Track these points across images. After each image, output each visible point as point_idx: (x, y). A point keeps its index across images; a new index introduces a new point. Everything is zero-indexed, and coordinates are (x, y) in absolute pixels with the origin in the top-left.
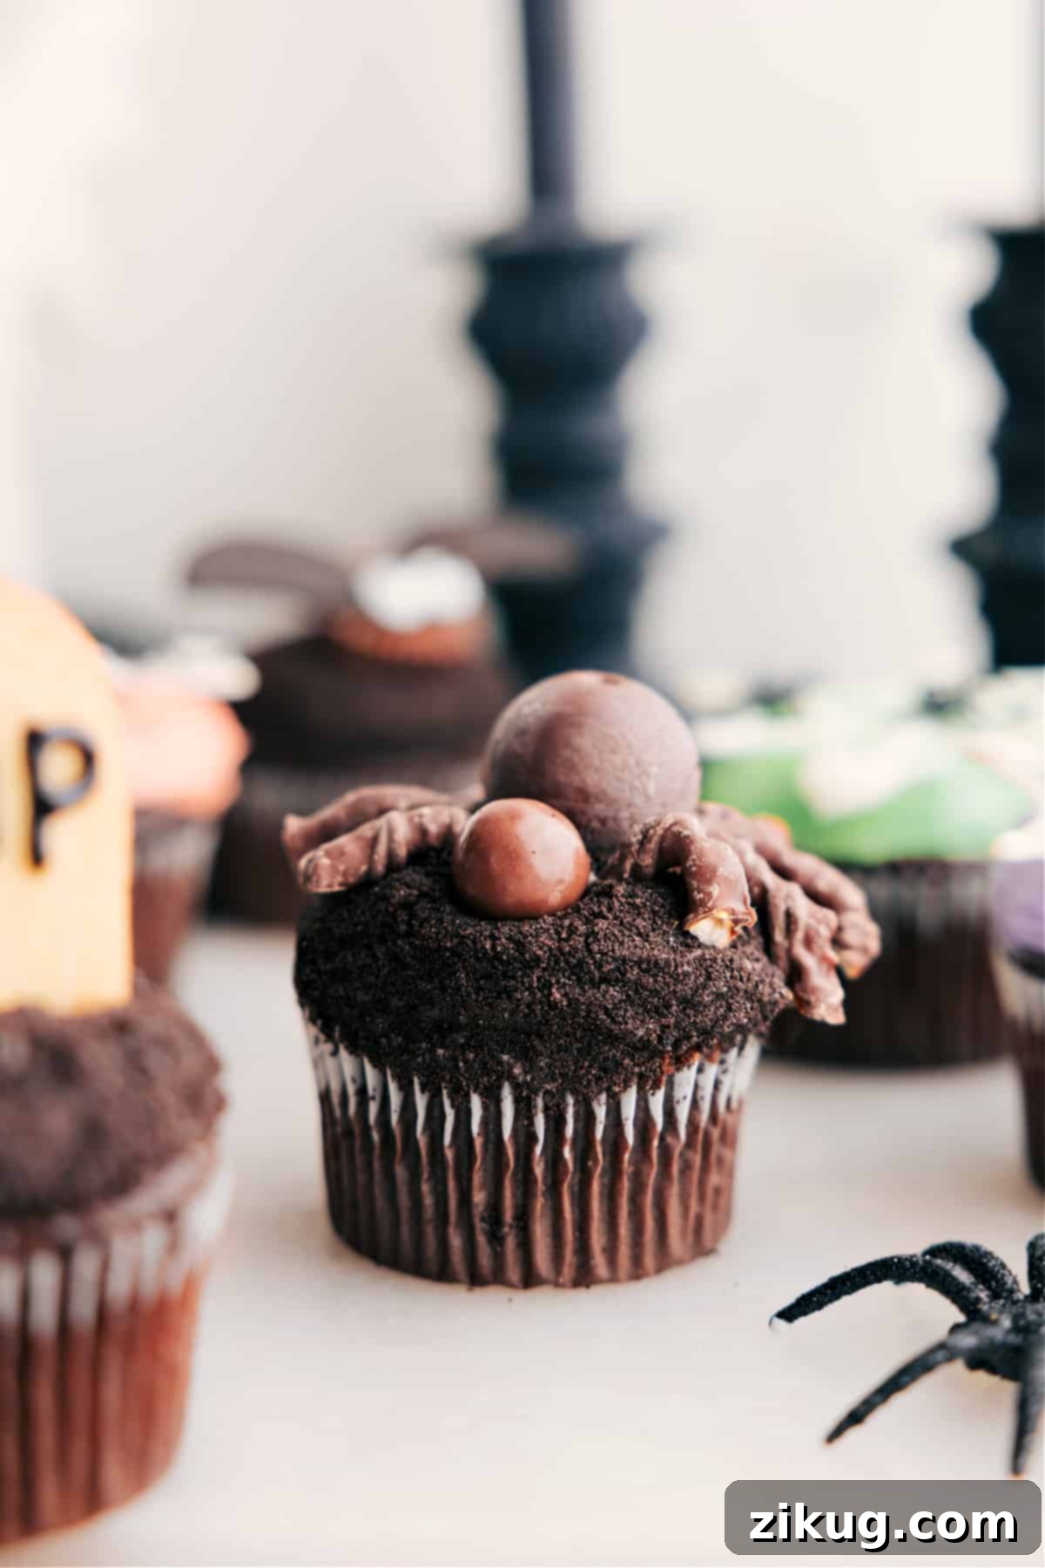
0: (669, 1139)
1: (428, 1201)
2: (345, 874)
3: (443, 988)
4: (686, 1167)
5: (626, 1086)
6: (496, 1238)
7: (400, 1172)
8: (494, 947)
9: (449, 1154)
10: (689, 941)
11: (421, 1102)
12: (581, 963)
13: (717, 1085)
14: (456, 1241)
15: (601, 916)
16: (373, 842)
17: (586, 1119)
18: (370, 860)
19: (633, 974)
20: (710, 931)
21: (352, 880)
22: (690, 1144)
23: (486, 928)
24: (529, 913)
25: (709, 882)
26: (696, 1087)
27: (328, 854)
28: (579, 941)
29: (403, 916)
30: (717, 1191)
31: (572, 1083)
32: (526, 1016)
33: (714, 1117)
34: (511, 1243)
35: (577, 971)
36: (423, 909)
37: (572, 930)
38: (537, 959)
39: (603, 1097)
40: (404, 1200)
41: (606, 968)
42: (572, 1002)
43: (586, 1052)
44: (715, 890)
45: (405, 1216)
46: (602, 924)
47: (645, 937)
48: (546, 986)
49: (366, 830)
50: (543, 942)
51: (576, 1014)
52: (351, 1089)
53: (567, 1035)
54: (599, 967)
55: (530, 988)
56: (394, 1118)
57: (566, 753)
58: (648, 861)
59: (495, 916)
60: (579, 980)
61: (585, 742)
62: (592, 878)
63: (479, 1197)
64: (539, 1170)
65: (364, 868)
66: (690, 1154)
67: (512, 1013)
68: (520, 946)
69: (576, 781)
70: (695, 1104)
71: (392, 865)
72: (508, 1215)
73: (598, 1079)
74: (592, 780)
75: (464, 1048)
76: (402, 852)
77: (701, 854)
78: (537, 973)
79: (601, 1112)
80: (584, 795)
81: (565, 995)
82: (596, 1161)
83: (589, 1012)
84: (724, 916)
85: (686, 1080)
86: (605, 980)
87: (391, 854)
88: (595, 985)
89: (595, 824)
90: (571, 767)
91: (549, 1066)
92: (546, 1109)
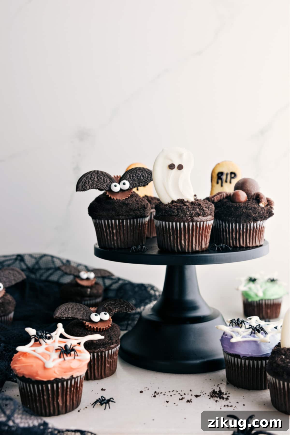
0: (257, 230)
1: (228, 237)
2: (218, 199)
3: (230, 210)
4: (258, 234)
5: (252, 222)
6: (236, 241)
7: (224, 233)
8: (236, 206)
9: (231, 231)
10: (259, 206)
11: (227, 225)
12: (247, 207)
13: (262, 224)
14: (231, 241)
15: (249, 202)
16: (221, 196)
17: (247, 226)
18: (221, 198)
19: (253, 209)
20: (262, 205)
21: (219, 200)
22: (259, 231)
23: (235, 204)
24: (241, 202)
25: (262, 199)
26: (260, 224)
27: (216, 197)
28: (246, 205)
29: (225, 203)
30: (262, 237)
31: (245, 222)
32: (240, 213)
33: (262, 228)
34: (238, 241)
35: (246, 208)
36: (227, 202)
37: (246, 204)
38: (241, 207)
39: (249, 224)
40: (225, 237)
41: (250, 208)
42: (246, 212)
43: (247, 218)
44: (263, 200)
45: (225, 239)
46: (249, 203)
47: (254, 205)
48: (243, 210)
49: (220, 195)
50: (242, 205)
51: (246, 213)
52: (218, 224)
53: (245, 216)
54: (249, 208)
55: (241, 210)
56: (224, 227)
57: (245, 186)
58: (254, 197)
59: (236, 203)
60: (246, 209)
61: (248, 185)
62: (247, 200)
63: (234, 236)
64: (241, 232)
65: (220, 199)
66: (259, 232)
67: (238, 213)
68: (239, 205)
69: (246, 189)
70: (260, 226)
71: (223, 198)
72: (238, 238)
73: (248, 221)
74: (248, 189)
75: (233, 218)
76: (225, 197)
77: (261, 196)
78: (242, 208)
79: (249, 225)
80: (248, 190)
81: (245, 211)
82: (248, 231)
83: (248, 213)
84: (264, 203)
85: (259, 222)
86: (250, 209)
87: (223, 197)
88: (248, 210)
89: (249, 194)
90: (246, 187)
91: (243, 219)
92: (242, 225)
